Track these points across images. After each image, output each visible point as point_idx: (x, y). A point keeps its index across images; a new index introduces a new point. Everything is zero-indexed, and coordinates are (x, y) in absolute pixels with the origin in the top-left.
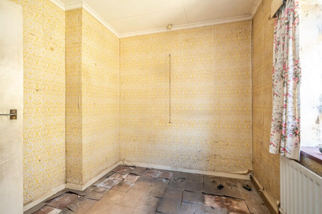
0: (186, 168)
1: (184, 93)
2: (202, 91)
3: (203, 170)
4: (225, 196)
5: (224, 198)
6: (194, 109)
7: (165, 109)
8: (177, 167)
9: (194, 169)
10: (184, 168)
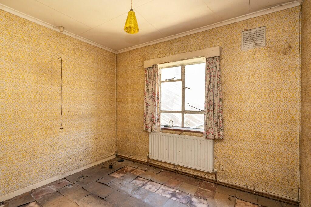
0: (75, 169)
1: (71, 98)
2: (88, 97)
3: (88, 164)
4: (119, 169)
5: (119, 170)
6: (81, 114)
7: (51, 115)
8: (65, 173)
9: (82, 167)
10: (73, 170)
